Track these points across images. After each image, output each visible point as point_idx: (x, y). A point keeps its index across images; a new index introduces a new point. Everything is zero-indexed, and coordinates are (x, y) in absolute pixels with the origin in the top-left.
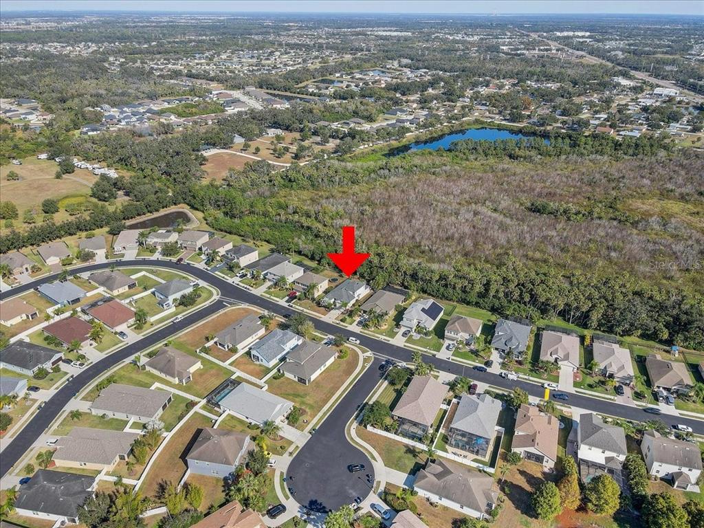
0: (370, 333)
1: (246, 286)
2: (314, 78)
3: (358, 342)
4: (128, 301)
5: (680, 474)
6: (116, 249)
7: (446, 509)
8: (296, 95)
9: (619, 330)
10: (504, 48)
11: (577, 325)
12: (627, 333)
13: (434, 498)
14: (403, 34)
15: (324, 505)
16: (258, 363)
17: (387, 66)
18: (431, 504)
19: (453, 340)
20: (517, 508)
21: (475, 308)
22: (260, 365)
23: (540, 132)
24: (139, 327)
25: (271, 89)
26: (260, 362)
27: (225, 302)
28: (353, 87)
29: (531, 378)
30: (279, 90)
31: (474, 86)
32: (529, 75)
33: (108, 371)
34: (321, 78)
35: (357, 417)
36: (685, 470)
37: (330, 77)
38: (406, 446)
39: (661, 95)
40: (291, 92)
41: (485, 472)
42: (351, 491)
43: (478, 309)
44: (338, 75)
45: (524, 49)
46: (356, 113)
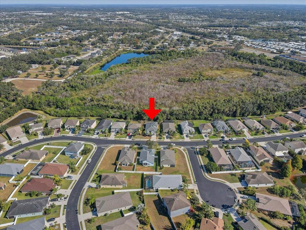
0: (174, 140)
1: (103, 137)
2: (25, 37)
3: (175, 145)
4: (52, 161)
5: (302, 150)
6: (13, 140)
7: (261, 188)
8: (24, 47)
9: (246, 115)
10: (103, 19)
11: (232, 117)
12: (248, 115)
13: (256, 186)
14: (48, 14)
15: (227, 205)
16: (146, 166)
17: (58, 30)
18: (256, 188)
19: (205, 133)
20: (277, 178)
21: (199, 120)
22: (149, 167)
23: (151, 52)
24: (73, 171)
25: (6, 45)
26: (148, 165)
27: (102, 147)
28: (51, 40)
29: (239, 138)
30: (12, 45)
31: (108, 36)
32: (125, 30)
33: (81, 196)
34: (28, 37)
35: (204, 171)
36: (303, 149)
37: (33, 36)
38: (229, 174)
39: (176, 34)
40: (20, 45)
41: (258, 172)
42: (230, 196)
43: (200, 120)
44: (37, 35)
45: (111, 19)
46: (68, 53)
